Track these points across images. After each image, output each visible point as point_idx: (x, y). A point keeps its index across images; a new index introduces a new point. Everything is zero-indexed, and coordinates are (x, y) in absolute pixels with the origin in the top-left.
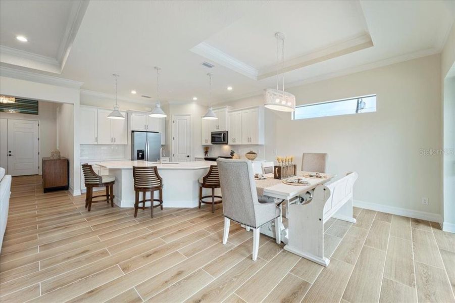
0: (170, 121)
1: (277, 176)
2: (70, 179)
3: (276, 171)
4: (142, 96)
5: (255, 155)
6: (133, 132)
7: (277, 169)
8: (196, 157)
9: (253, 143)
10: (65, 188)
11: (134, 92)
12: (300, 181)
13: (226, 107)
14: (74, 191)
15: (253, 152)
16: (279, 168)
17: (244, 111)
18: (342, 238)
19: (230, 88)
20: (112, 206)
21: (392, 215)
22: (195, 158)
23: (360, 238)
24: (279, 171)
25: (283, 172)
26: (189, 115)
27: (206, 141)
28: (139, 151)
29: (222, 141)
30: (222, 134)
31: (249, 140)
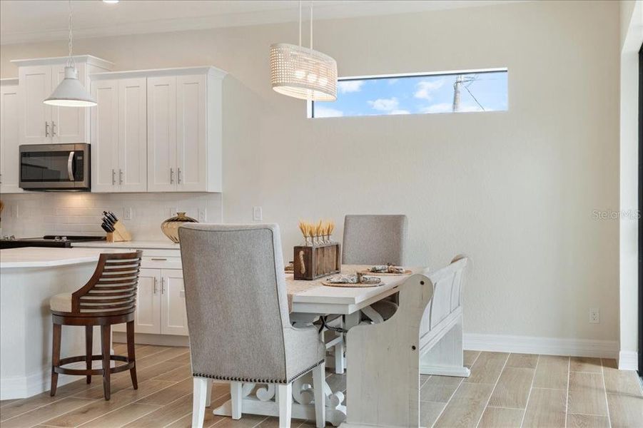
1: (303, 270)
3: (302, 258)
7: (302, 253)
12: (362, 278)
13: (85, 60)
15: (187, 215)
16: (308, 250)
17: (153, 80)
18: (446, 402)
21: (537, 355)
23: (479, 397)
24: (308, 259)
25: (316, 261)
29: (72, 178)
30: (68, 153)
31: (175, 175)
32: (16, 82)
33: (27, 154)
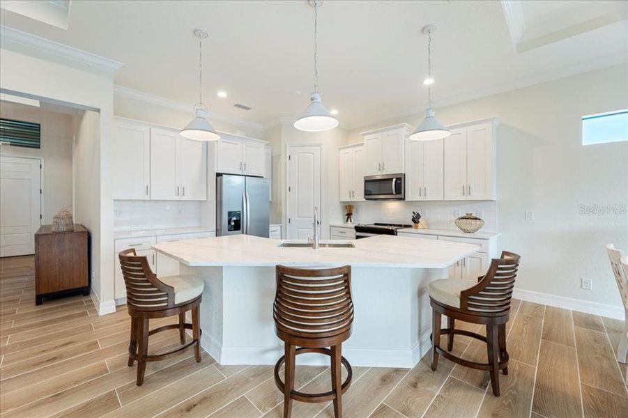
0: (283, 157)
2: (94, 274)
4: (236, 105)
5: (478, 222)
6: (219, 175)
8: (332, 224)
9: (474, 196)
10: (82, 291)
11: (222, 94)
13: (402, 126)
14: (101, 304)
15: (474, 215)
19: (429, 81)
20: (198, 359)
22: (331, 226)
26: (319, 145)
27: (352, 194)
28: (230, 214)
29: (394, 193)
30: (392, 179)
31: (466, 190)
32: (362, 144)
33: (368, 181)
